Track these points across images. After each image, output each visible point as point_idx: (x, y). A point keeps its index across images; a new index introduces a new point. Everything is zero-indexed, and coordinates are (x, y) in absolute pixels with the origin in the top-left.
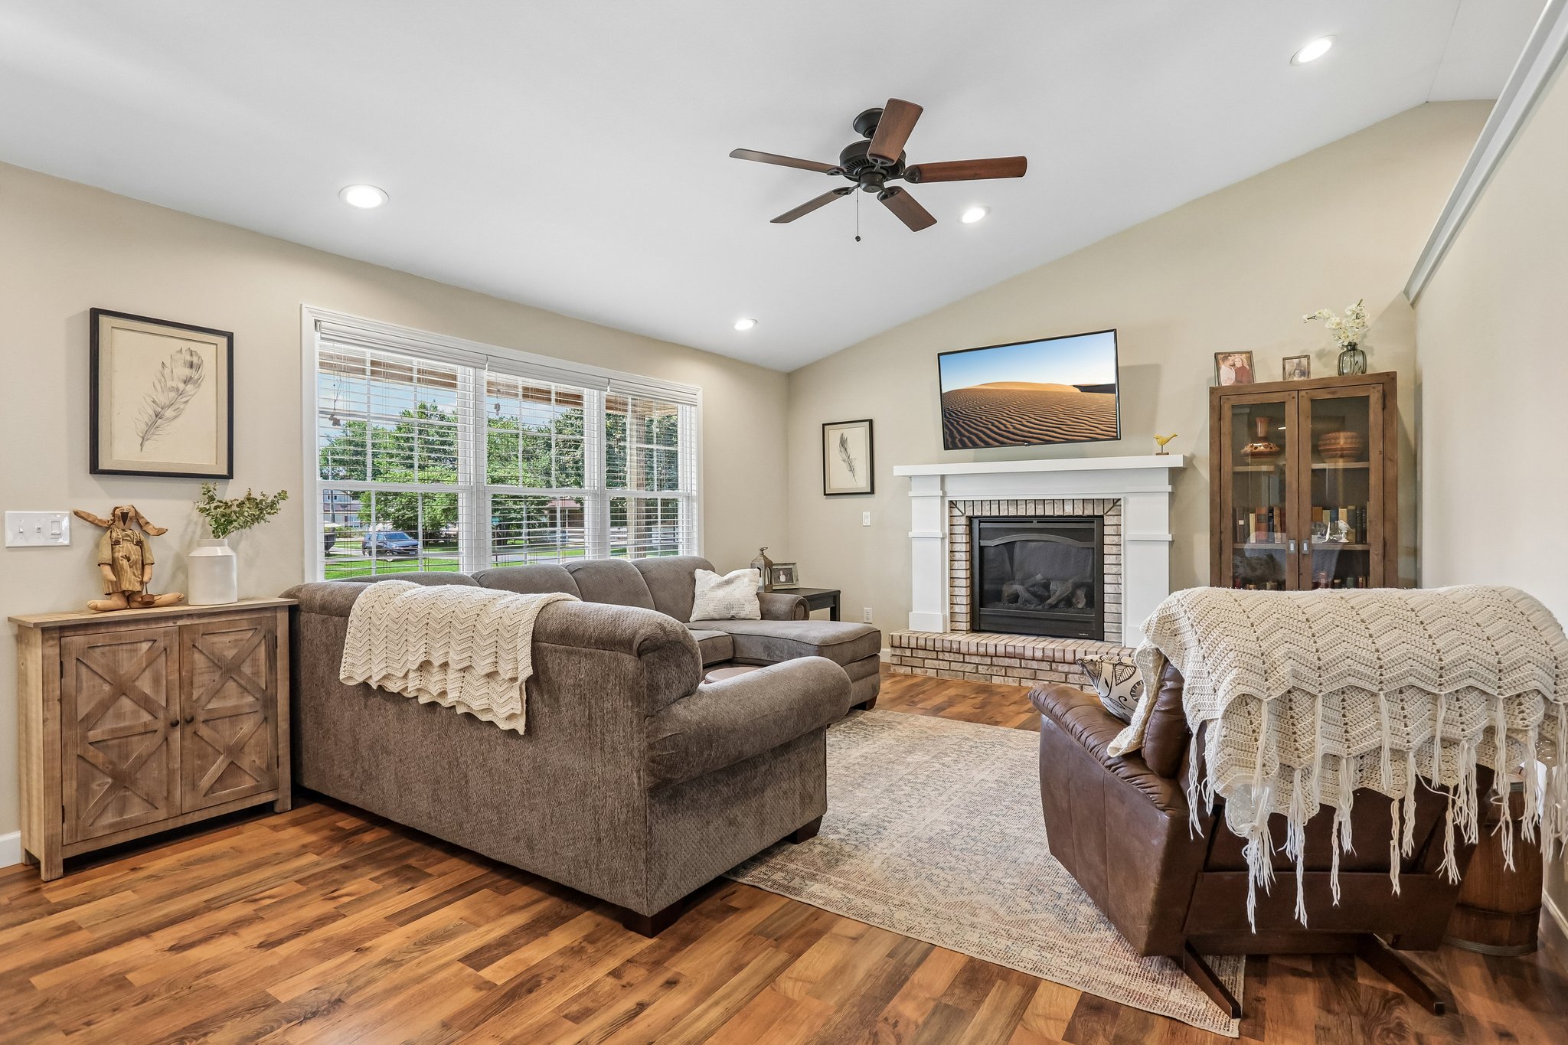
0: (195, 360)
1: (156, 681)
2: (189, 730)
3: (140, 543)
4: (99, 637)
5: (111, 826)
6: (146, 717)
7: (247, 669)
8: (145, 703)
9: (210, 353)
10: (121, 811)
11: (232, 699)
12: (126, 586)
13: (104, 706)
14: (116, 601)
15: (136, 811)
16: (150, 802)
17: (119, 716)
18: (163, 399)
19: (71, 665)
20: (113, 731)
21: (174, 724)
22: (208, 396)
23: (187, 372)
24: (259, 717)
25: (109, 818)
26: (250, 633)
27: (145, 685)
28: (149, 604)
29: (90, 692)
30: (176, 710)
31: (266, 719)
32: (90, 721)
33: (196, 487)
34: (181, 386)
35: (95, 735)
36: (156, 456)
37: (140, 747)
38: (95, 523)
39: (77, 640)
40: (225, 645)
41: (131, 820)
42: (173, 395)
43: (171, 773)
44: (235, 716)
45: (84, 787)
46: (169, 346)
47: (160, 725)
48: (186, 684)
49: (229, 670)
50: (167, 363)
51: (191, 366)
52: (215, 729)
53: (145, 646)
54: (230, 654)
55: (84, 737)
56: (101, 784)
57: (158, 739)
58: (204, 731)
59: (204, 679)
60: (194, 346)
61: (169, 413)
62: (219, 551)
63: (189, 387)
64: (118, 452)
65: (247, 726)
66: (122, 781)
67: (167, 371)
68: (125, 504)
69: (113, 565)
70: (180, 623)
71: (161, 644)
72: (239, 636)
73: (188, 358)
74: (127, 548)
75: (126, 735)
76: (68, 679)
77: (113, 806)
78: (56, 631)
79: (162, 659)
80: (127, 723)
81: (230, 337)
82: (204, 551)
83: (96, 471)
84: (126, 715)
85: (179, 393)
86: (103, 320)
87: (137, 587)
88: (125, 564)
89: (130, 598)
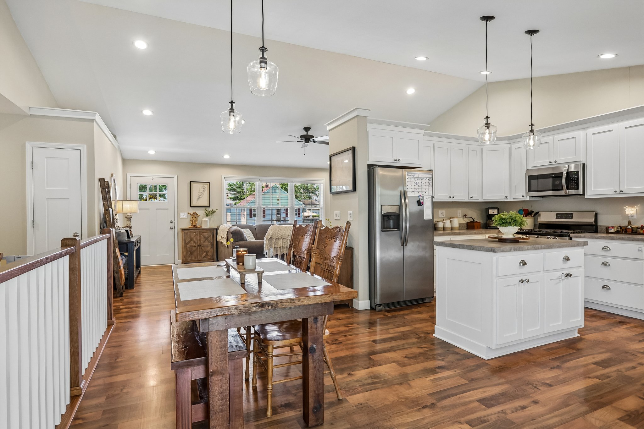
0: (204, 187)
1: (196, 239)
2: (200, 247)
3: (196, 218)
4: (188, 231)
5: (190, 260)
6: (195, 244)
7: (209, 239)
8: (194, 242)
9: (207, 186)
10: (191, 258)
11: (207, 243)
12: (193, 224)
13: (189, 242)
14: (192, 227)
15: (193, 258)
16: (195, 257)
17: (191, 244)
18: (200, 194)
19: (185, 235)
20: (190, 246)
21: (198, 246)
22: (206, 194)
23: (203, 189)
24: (210, 247)
25: (190, 259)
26: (209, 233)
27: (194, 239)
28: (196, 227)
29: (188, 240)
30: (198, 244)
31: (212, 248)
32: (188, 244)
33: (204, 209)
34: (202, 192)
35: (188, 246)
36: (199, 204)
37: (194, 249)
38: (191, 214)
39: (186, 232)
40: (206, 234)
41: (193, 260)
43: (198, 254)
44: (207, 246)
45: (187, 253)
46: (200, 186)
47: (196, 246)
48: (200, 240)
49: (206, 238)
52: (204, 248)
53: (195, 233)
54: (207, 236)
55: (187, 246)
56: (189, 253)
57: (196, 248)
58: (203, 248)
59: (203, 239)
60: (204, 185)
61: (201, 197)
62: (206, 219)
63: (204, 192)
64: (194, 204)
65: (209, 248)
66: (191, 253)
67: (201, 189)
68: (194, 212)
69: (192, 221)
70: (199, 230)
71: (197, 233)
72: (208, 233)
74: (194, 218)
75: (192, 247)
76: (185, 237)
77: (190, 257)
78: (183, 230)
79: (197, 236)
80: (192, 245)
81: (210, 183)
82: (204, 219)
83: (191, 206)
84: (192, 244)
85: (202, 193)
86: (191, 183)
87: (195, 225)
88: (193, 221)
89: (194, 226)
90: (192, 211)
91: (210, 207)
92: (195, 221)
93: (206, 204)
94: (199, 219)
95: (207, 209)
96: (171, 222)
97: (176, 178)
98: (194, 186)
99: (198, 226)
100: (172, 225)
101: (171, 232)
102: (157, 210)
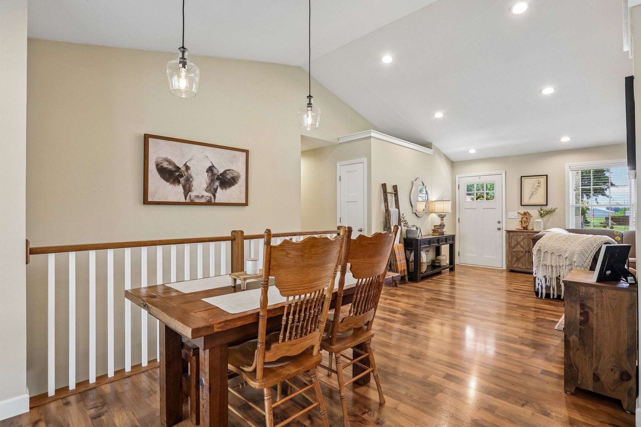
0: (540, 182)
1: (524, 243)
2: (529, 254)
3: (527, 218)
4: (514, 234)
5: (516, 266)
6: (522, 249)
8: (522, 246)
9: (543, 180)
10: (518, 264)
12: (523, 226)
13: (516, 246)
14: (522, 228)
15: (520, 265)
16: (522, 264)
17: (518, 248)
18: (533, 191)
19: (510, 238)
20: (516, 250)
21: (526, 252)
22: (542, 189)
23: (538, 184)
27: (522, 243)
28: (527, 230)
29: (513, 243)
30: (527, 249)
32: (514, 248)
33: (539, 208)
34: (537, 187)
35: (514, 250)
36: (532, 202)
37: (521, 254)
38: (521, 214)
39: (511, 234)
41: (519, 267)
42: (535, 189)
43: (526, 260)
45: (512, 258)
46: (534, 180)
47: (524, 251)
48: (529, 245)
50: (534, 184)
51: (539, 183)
53: (522, 236)
55: (512, 250)
56: (515, 259)
57: (524, 253)
60: (539, 179)
61: (534, 193)
62: (539, 220)
63: (538, 187)
64: (526, 201)
66: (518, 259)
67: (534, 185)
68: (526, 211)
69: (522, 222)
70: (528, 233)
71: (525, 237)
73: (538, 182)
74: (524, 219)
75: (519, 252)
76: (510, 240)
77: (516, 263)
78: (508, 232)
79: (525, 239)
80: (519, 250)
82: (537, 220)
83: (521, 205)
84: (519, 248)
85: (536, 189)
86: (522, 178)
87: (525, 226)
88: (523, 222)
89: (524, 228)
90: (523, 210)
91: (547, 205)
92: (525, 222)
93: (543, 202)
95: (543, 208)
96: (499, 222)
97: (504, 174)
98: (525, 181)
99: (530, 228)
100: (499, 226)
101: (498, 232)
102: (484, 210)
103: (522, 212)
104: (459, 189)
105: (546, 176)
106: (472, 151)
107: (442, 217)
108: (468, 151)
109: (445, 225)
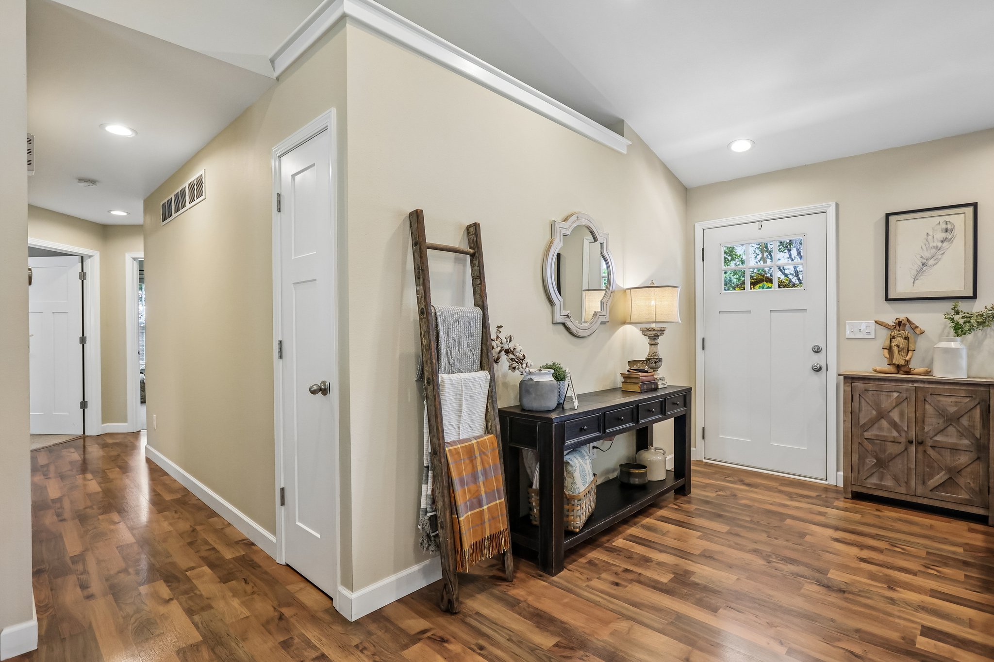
0: (949, 226)
1: (902, 415)
2: (920, 448)
3: (907, 338)
4: (870, 386)
5: (875, 484)
6: (895, 434)
7: (965, 421)
8: (894, 425)
9: (961, 221)
10: (881, 479)
11: (951, 438)
13: (873, 422)
14: (891, 369)
15: (889, 482)
16: (896, 479)
17: (881, 429)
18: (927, 254)
19: (856, 397)
20: (877, 436)
21: (911, 442)
22: (960, 247)
23: (944, 235)
24: (973, 455)
25: (874, 480)
26: (968, 399)
27: (895, 415)
29: (867, 414)
30: (912, 435)
31: (978, 458)
32: (865, 428)
33: (948, 306)
34: (940, 244)
35: (867, 434)
36: (924, 288)
37: (892, 449)
38: (886, 326)
39: (860, 385)
40: (949, 404)
41: (886, 486)
42: (934, 251)
43: (909, 469)
44: (954, 450)
45: (862, 459)
46: (933, 222)
47: (903, 440)
48: (920, 421)
49: (952, 420)
50: (930, 233)
51: (947, 230)
52: (939, 453)
53: (896, 395)
54: (952, 410)
55: (862, 435)
56: (871, 461)
57: (901, 448)
58: (931, 452)
59: (932, 422)
60: (947, 218)
61: (931, 262)
62: (953, 345)
63: (945, 244)
64: (900, 288)
65: (963, 459)
66: (881, 464)
67: (930, 238)
68: (902, 317)
69: (890, 349)
70: (916, 385)
71: (904, 395)
72: (959, 400)
73: (944, 226)
74: (900, 341)
75: (884, 440)
76: (856, 404)
77: (876, 474)
78: (850, 379)
79: (905, 404)
80: (885, 434)
81: (975, 205)
82: (944, 345)
83: (887, 299)
84: (884, 429)
85: (938, 249)
86: (891, 218)
87: (902, 362)
88: (895, 349)
89: (898, 367)
90: (891, 314)
91: (975, 296)
92: (903, 349)
93: (960, 286)
94: (921, 344)
95: (963, 306)
96: (817, 350)
97: (832, 211)
98: (900, 226)
99: (917, 366)
100: (818, 359)
101: (817, 380)
102: (774, 315)
103: (890, 320)
104: (703, 260)
105: (971, 209)
106: (741, 146)
107: (653, 336)
108: (729, 145)
109: (660, 360)
